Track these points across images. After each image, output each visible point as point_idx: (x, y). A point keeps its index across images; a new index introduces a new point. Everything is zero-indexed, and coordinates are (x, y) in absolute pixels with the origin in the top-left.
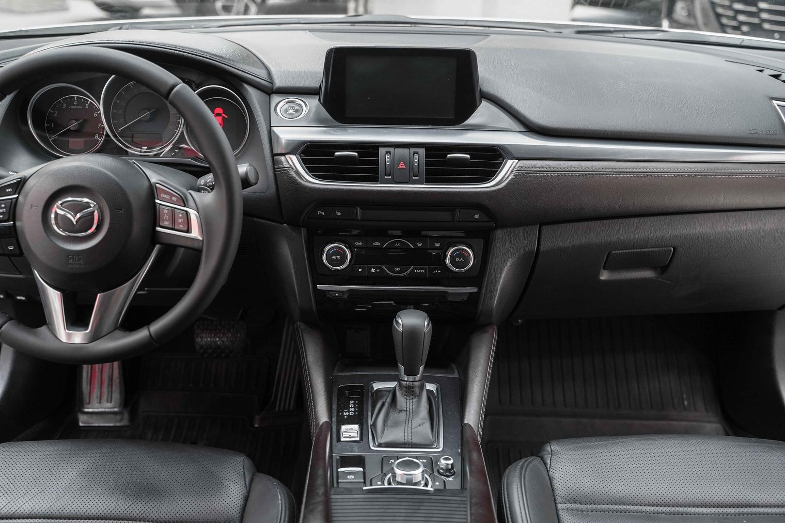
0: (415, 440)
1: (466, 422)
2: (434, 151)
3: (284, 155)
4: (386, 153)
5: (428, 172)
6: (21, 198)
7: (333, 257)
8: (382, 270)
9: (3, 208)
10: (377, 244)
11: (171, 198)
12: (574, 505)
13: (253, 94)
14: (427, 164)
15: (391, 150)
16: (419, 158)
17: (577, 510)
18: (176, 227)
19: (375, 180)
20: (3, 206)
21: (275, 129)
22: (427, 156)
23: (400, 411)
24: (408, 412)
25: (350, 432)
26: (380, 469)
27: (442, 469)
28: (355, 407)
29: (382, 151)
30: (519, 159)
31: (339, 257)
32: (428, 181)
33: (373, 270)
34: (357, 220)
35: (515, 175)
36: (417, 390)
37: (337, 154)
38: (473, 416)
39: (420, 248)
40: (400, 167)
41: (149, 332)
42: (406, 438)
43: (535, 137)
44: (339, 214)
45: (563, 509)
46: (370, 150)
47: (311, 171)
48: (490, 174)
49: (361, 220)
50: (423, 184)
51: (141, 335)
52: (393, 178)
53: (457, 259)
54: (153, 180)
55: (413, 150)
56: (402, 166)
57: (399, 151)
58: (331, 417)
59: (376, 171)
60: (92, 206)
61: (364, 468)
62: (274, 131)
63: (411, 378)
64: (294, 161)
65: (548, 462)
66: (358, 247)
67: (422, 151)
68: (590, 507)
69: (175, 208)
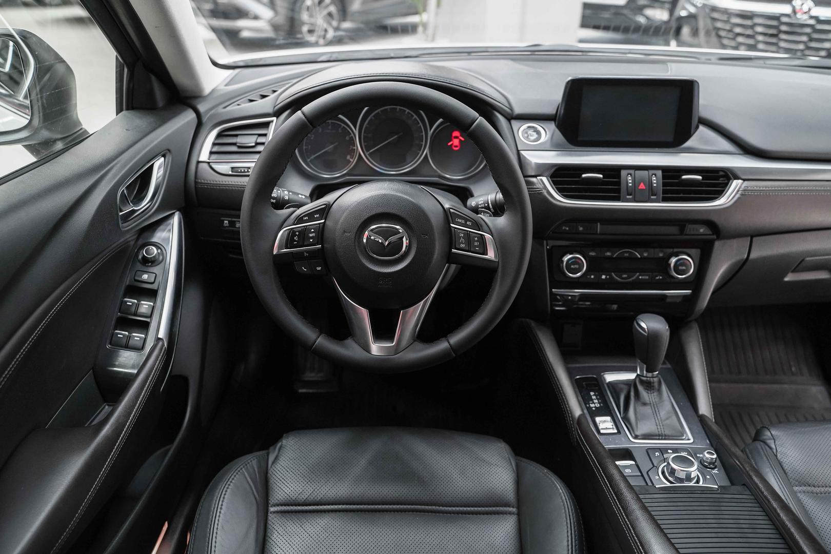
0: (667, 432)
1: (701, 413)
2: (671, 174)
3: (535, 176)
4: (628, 175)
5: (664, 192)
6: (327, 222)
7: (572, 267)
8: (611, 276)
9: (313, 232)
10: (608, 254)
11: (466, 222)
12: (809, 488)
13: (502, 120)
14: (664, 185)
15: (632, 172)
16: (656, 180)
17: (812, 492)
18: (472, 250)
19: (618, 199)
20: (313, 230)
21: (522, 152)
22: (664, 177)
23: (645, 404)
24: (652, 405)
25: (605, 424)
26: (650, 462)
27: (707, 462)
28: (597, 399)
29: (624, 173)
30: (744, 180)
31: (577, 266)
32: (665, 200)
33: (604, 277)
34: (596, 234)
35: (742, 195)
36: (656, 385)
37: (584, 176)
38: (704, 406)
39: (645, 258)
40: (640, 187)
41: (450, 344)
42: (659, 430)
43: (755, 159)
44: (581, 229)
45: (800, 492)
46: (613, 172)
47: (560, 191)
48: (719, 194)
49: (600, 234)
50: (659, 202)
51: (441, 346)
52: (634, 197)
53: (680, 268)
54: (447, 206)
55: (651, 172)
56: (642, 186)
57: (638, 173)
58: (582, 410)
59: (618, 191)
60: (401, 231)
61: (635, 461)
62: (523, 155)
63: (650, 375)
64: (545, 183)
65: (773, 446)
66: (592, 257)
67: (659, 173)
68: (823, 489)
69: (470, 232)
